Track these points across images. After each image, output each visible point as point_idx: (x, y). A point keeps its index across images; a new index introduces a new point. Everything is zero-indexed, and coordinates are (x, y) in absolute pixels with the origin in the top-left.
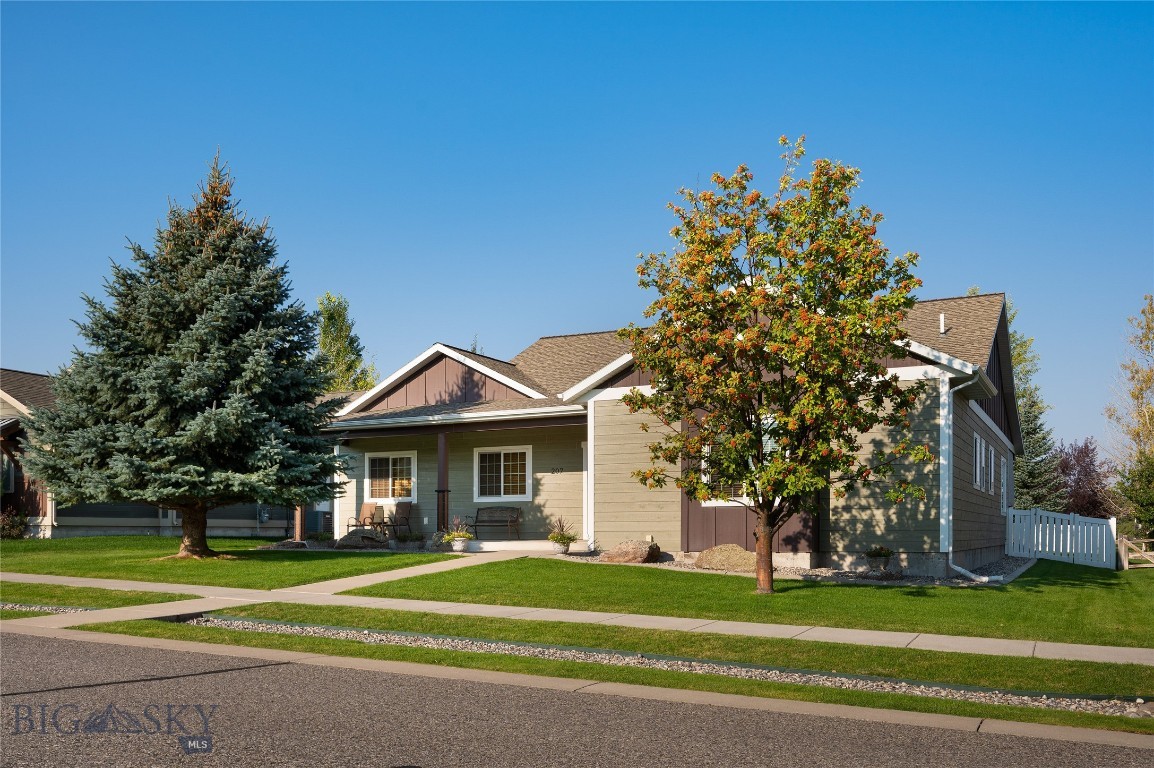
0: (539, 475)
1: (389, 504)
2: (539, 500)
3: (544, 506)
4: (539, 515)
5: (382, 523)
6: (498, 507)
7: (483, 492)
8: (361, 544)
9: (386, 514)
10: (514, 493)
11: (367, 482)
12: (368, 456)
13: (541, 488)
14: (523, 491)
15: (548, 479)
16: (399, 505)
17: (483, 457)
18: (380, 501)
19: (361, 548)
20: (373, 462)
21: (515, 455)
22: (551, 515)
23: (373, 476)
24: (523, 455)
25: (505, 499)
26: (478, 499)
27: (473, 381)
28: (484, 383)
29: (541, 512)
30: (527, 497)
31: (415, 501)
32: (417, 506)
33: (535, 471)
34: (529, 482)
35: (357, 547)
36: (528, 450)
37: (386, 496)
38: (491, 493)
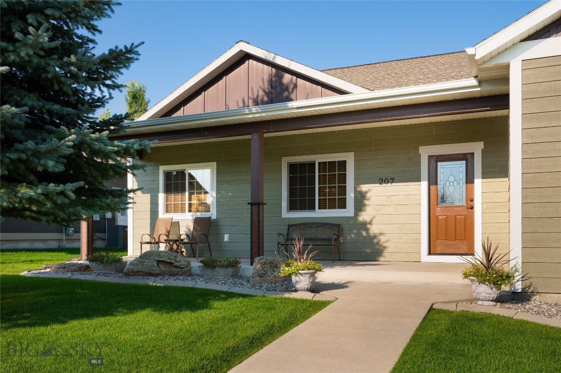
0: (364, 188)
1: (186, 221)
2: (364, 217)
3: (370, 223)
4: (364, 234)
5: (179, 241)
6: (313, 224)
7: (292, 207)
8: (156, 270)
9: (183, 231)
10: (332, 207)
11: (162, 196)
12: (162, 169)
13: (366, 202)
14: (343, 205)
15: (375, 192)
16: (197, 221)
17: (292, 167)
18: (176, 217)
19: (156, 275)
20: (168, 175)
21: (332, 164)
22: (381, 234)
23: (168, 190)
24: (343, 164)
25: (319, 214)
26: (286, 214)
27: (281, 84)
28: (295, 86)
29: (367, 230)
30: (349, 211)
31: (214, 217)
32: (216, 221)
33: (358, 181)
34: (350, 196)
35: (150, 274)
36: (350, 159)
37: (183, 211)
38: (303, 208)
